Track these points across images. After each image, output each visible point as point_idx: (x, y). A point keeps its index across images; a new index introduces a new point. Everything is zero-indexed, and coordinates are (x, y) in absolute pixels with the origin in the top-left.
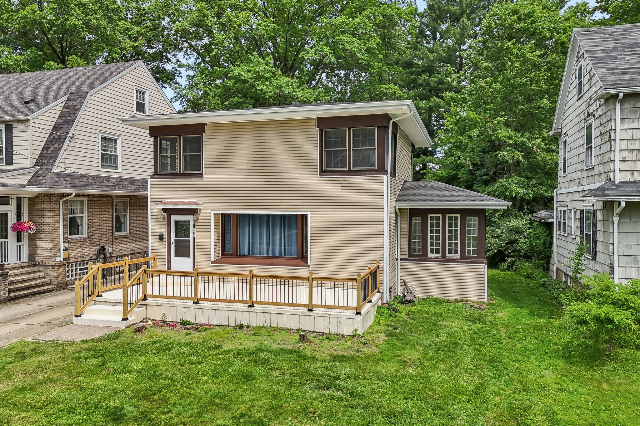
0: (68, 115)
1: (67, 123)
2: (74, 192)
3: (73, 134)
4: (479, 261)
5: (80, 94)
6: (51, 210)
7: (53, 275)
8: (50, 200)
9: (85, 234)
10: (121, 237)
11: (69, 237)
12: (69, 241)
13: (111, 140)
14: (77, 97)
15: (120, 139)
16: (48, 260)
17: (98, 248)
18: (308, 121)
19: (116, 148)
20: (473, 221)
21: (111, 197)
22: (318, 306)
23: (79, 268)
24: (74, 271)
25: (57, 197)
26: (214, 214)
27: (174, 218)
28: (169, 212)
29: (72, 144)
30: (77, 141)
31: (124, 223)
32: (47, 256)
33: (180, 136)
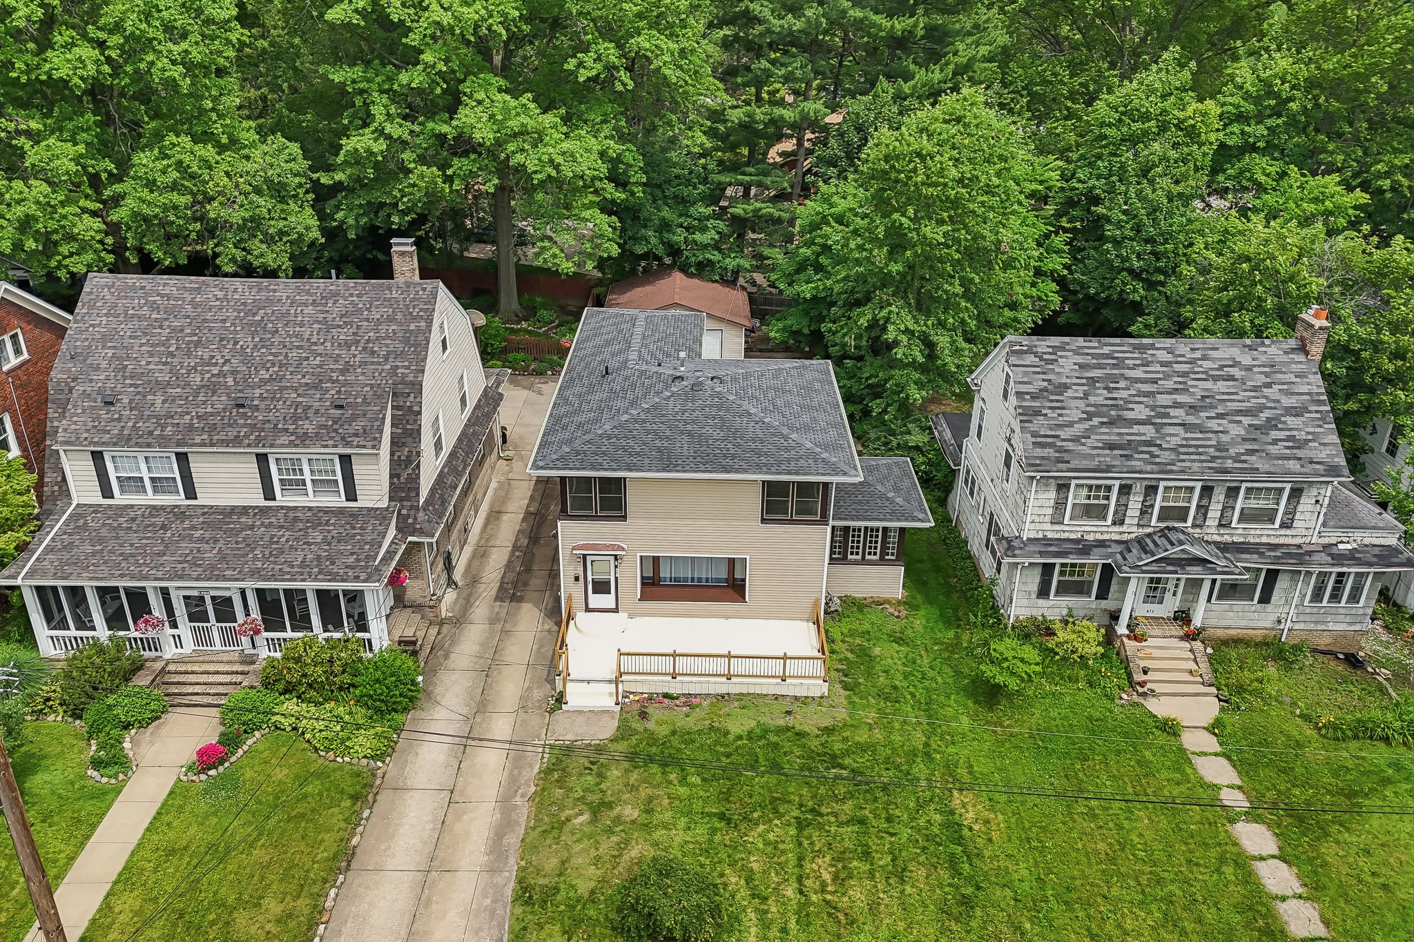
0: (405, 421)
4: (896, 562)
5: (410, 386)
14: (407, 391)
17: (445, 556)
26: (641, 556)
27: (590, 558)
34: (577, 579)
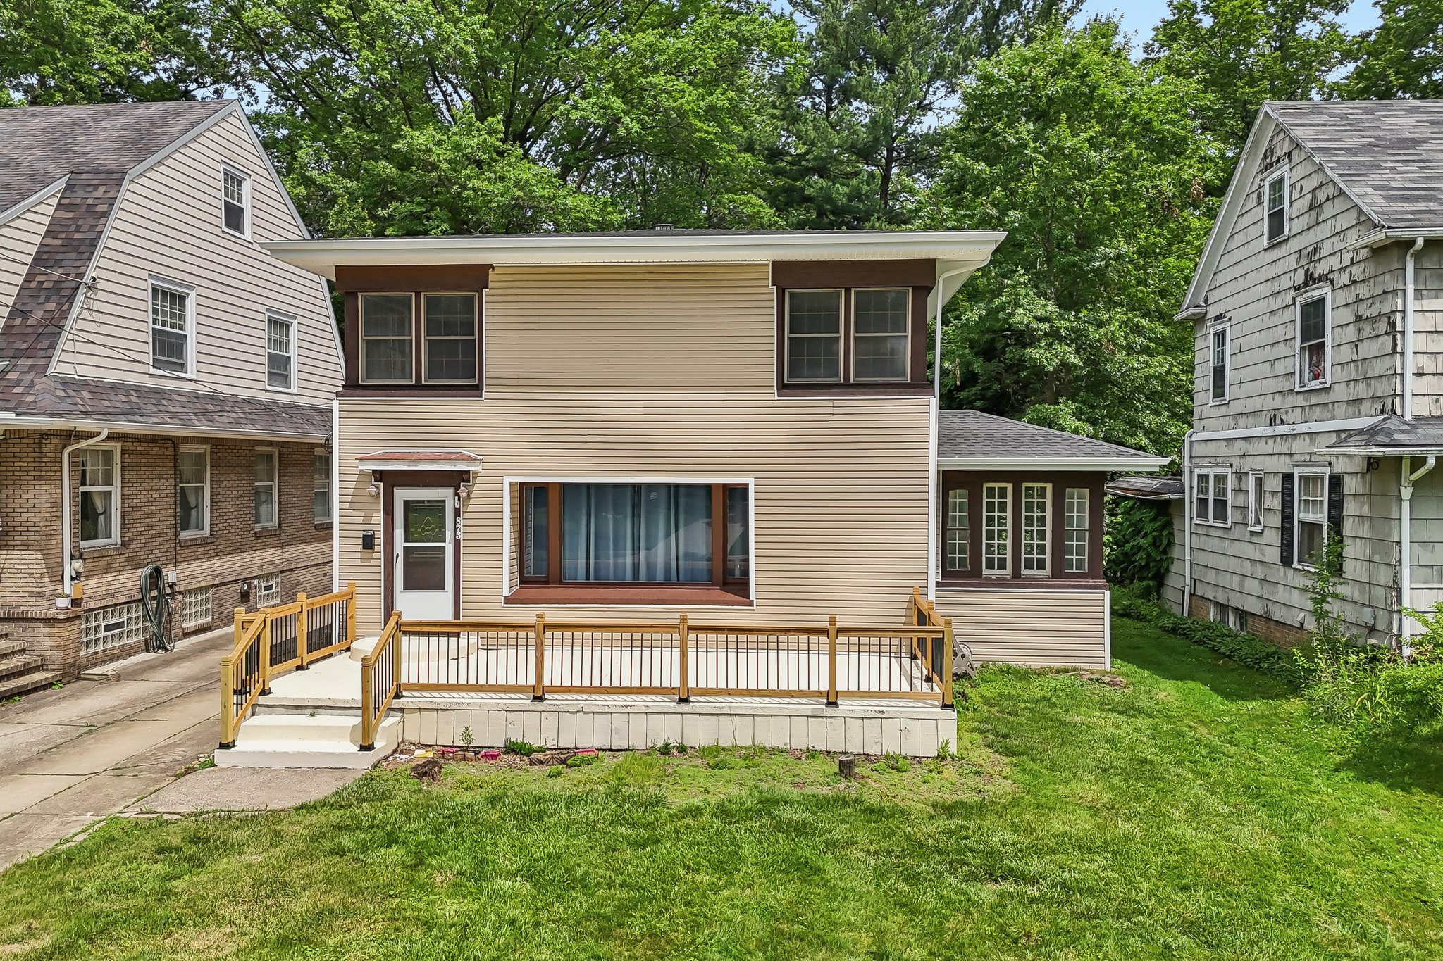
0: (73, 228)
1: (76, 249)
2: (106, 427)
3: (94, 279)
4: (1091, 582)
5: (103, 176)
6: (43, 473)
7: (50, 643)
8: (40, 448)
9: (116, 537)
10: (195, 543)
11: (83, 544)
12: (81, 555)
13: (173, 296)
14: (96, 182)
15: (193, 294)
16: (34, 607)
17: (146, 571)
18: (751, 269)
19: (182, 317)
20: (1079, 498)
21: (173, 443)
22: (850, 694)
23: (103, 625)
24: (93, 632)
25: (56, 441)
26: (511, 484)
27: (402, 495)
28: (391, 480)
29: (91, 304)
30: (100, 295)
31: (197, 506)
32: (32, 594)
33: (418, 295)
34: (368, 542)
